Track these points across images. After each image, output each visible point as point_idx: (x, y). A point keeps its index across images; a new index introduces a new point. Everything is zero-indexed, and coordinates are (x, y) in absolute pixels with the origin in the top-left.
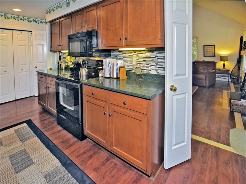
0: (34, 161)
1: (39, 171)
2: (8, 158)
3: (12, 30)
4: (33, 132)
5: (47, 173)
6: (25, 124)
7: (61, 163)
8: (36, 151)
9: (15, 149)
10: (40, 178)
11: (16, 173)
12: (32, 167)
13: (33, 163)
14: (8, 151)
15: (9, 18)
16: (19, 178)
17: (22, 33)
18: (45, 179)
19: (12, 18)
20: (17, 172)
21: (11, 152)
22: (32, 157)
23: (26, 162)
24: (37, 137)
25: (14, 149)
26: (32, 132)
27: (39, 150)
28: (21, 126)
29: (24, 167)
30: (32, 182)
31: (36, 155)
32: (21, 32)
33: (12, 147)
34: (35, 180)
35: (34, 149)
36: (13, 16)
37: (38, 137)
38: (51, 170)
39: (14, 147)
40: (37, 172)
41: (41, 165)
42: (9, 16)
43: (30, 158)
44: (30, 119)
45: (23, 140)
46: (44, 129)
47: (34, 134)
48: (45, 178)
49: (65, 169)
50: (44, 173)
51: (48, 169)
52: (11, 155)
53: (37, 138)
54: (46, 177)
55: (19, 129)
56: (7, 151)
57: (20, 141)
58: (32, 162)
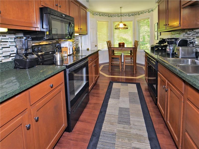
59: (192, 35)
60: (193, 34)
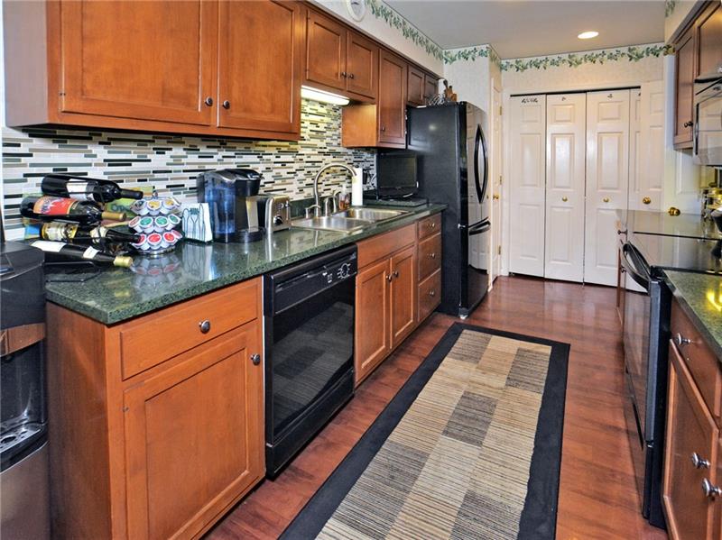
0: (487, 441)
1: (471, 471)
2: (462, 393)
3: (585, 92)
4: (545, 378)
5: (478, 492)
6: (548, 350)
7: (522, 508)
8: (509, 424)
9: (484, 388)
10: (459, 486)
11: (444, 431)
12: (470, 450)
13: (480, 444)
14: (473, 382)
15: (579, 63)
16: (438, 445)
17: (611, 96)
18: (462, 500)
19: (585, 61)
20: (446, 433)
21: (474, 388)
22: (491, 430)
23: (473, 429)
24: (541, 396)
25: (484, 385)
26: (545, 376)
27: (517, 430)
28: (537, 347)
29: (462, 434)
30: (442, 476)
31: (501, 434)
32: (608, 93)
33: (484, 379)
34: (451, 479)
35: (512, 418)
36: (589, 53)
37: (543, 398)
38: (491, 496)
39: (486, 382)
40: (466, 469)
41: (489, 463)
42: (579, 56)
43: (487, 427)
44: (569, 345)
45: (512, 381)
46: (576, 392)
47: (543, 385)
48: (466, 496)
49: (516, 535)
50: (475, 485)
51: (489, 487)
52: (469, 393)
53: (539, 397)
54: (470, 498)
55: (529, 351)
56: (472, 379)
57: (506, 377)
58: (480, 439)
59: (221, 158)
60: (224, 157)
